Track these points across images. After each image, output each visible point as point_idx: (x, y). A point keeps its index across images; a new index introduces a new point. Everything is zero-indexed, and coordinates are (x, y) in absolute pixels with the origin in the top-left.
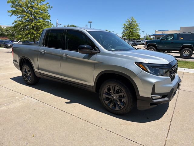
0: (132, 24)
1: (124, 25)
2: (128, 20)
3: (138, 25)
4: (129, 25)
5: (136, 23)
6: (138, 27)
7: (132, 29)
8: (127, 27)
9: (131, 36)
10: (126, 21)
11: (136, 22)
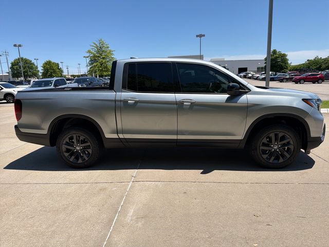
0: (103, 51)
1: (89, 52)
2: (95, 44)
3: (113, 52)
4: (98, 52)
5: (109, 49)
6: (112, 56)
7: (103, 58)
8: (95, 56)
9: (105, 71)
10: (91, 46)
11: (108, 47)
